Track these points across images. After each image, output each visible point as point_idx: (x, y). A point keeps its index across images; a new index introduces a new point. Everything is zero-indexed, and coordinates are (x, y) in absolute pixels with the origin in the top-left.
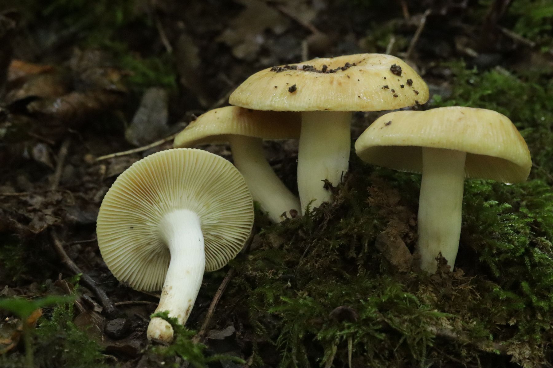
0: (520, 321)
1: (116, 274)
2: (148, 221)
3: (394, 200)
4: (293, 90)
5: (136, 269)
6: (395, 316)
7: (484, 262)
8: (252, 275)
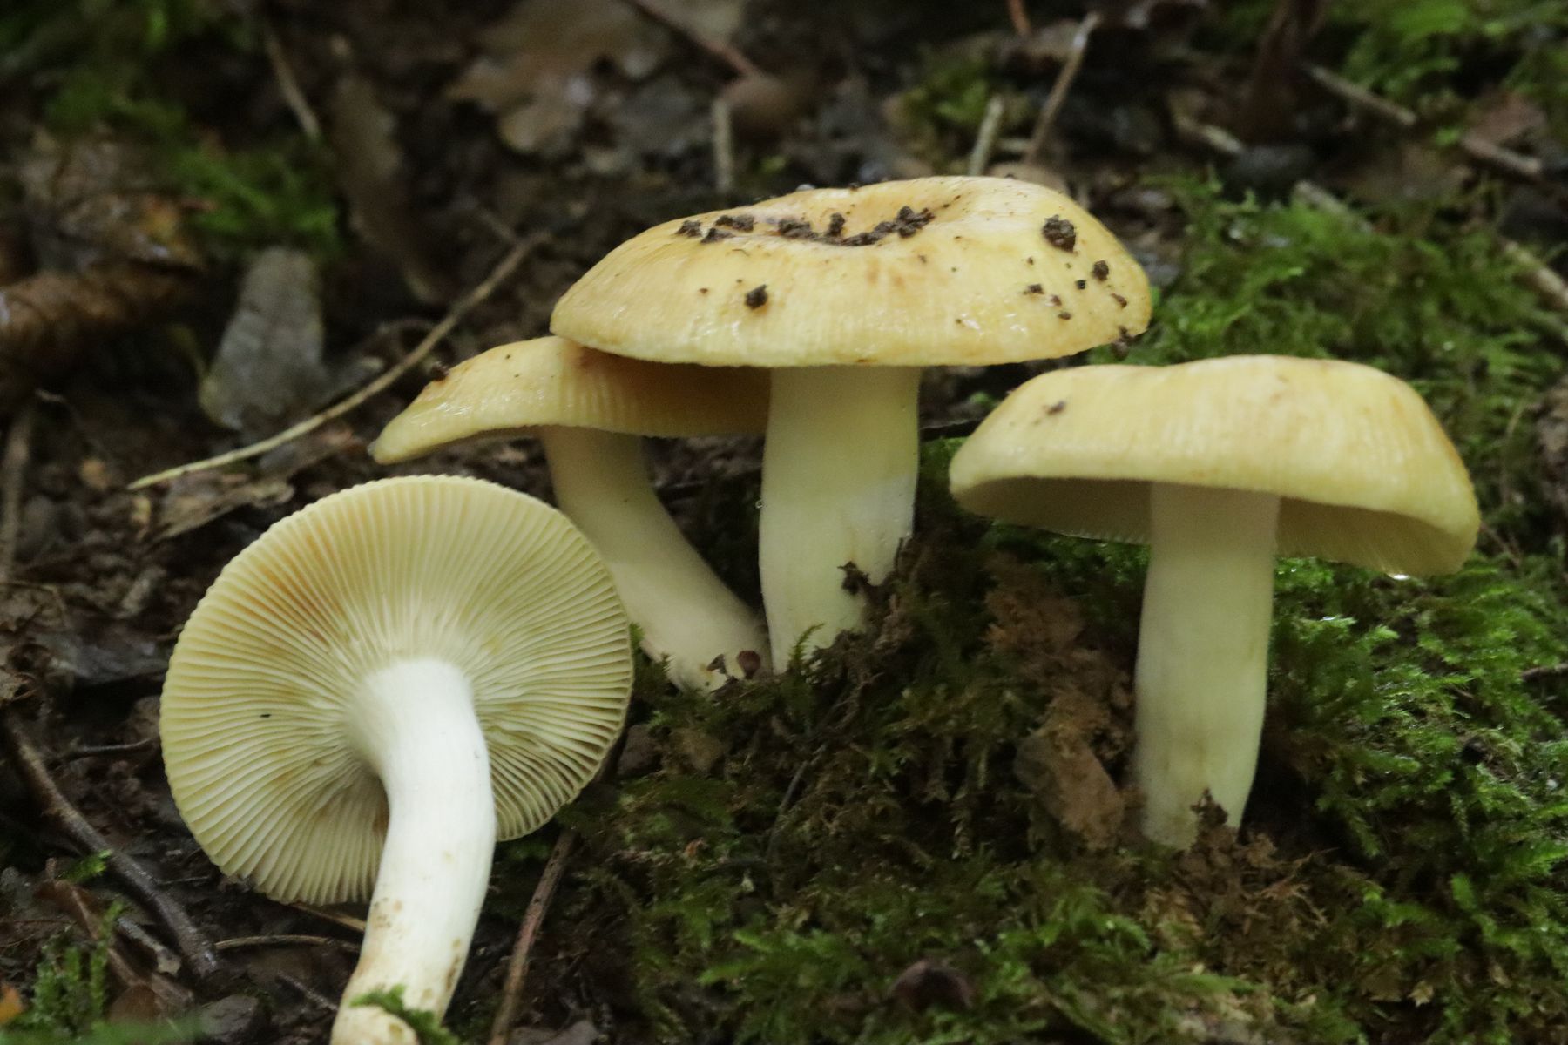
0: (1446, 991)
1: (219, 855)
2: (315, 694)
3: (1064, 629)
4: (757, 300)
5: (277, 839)
6: (1083, 988)
7: (1332, 811)
8: (637, 860)
